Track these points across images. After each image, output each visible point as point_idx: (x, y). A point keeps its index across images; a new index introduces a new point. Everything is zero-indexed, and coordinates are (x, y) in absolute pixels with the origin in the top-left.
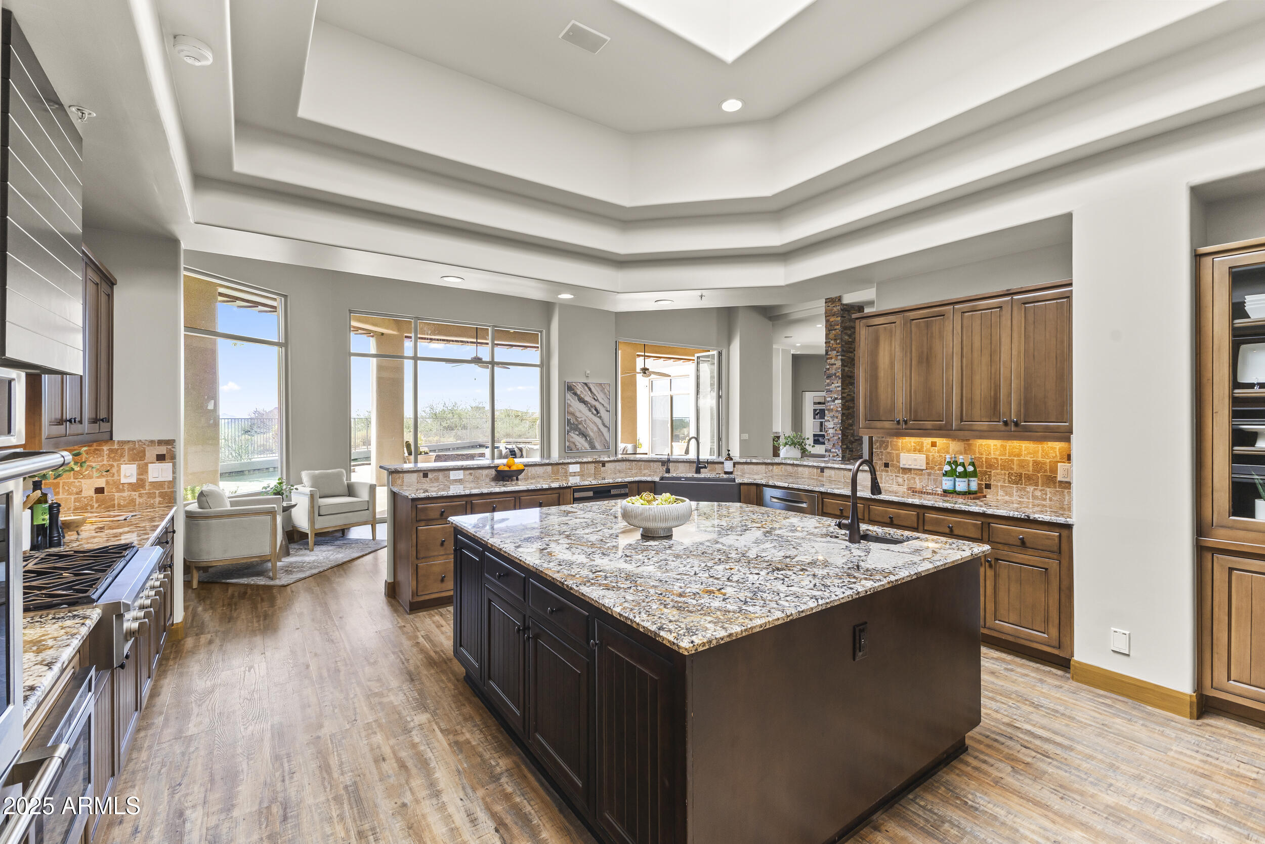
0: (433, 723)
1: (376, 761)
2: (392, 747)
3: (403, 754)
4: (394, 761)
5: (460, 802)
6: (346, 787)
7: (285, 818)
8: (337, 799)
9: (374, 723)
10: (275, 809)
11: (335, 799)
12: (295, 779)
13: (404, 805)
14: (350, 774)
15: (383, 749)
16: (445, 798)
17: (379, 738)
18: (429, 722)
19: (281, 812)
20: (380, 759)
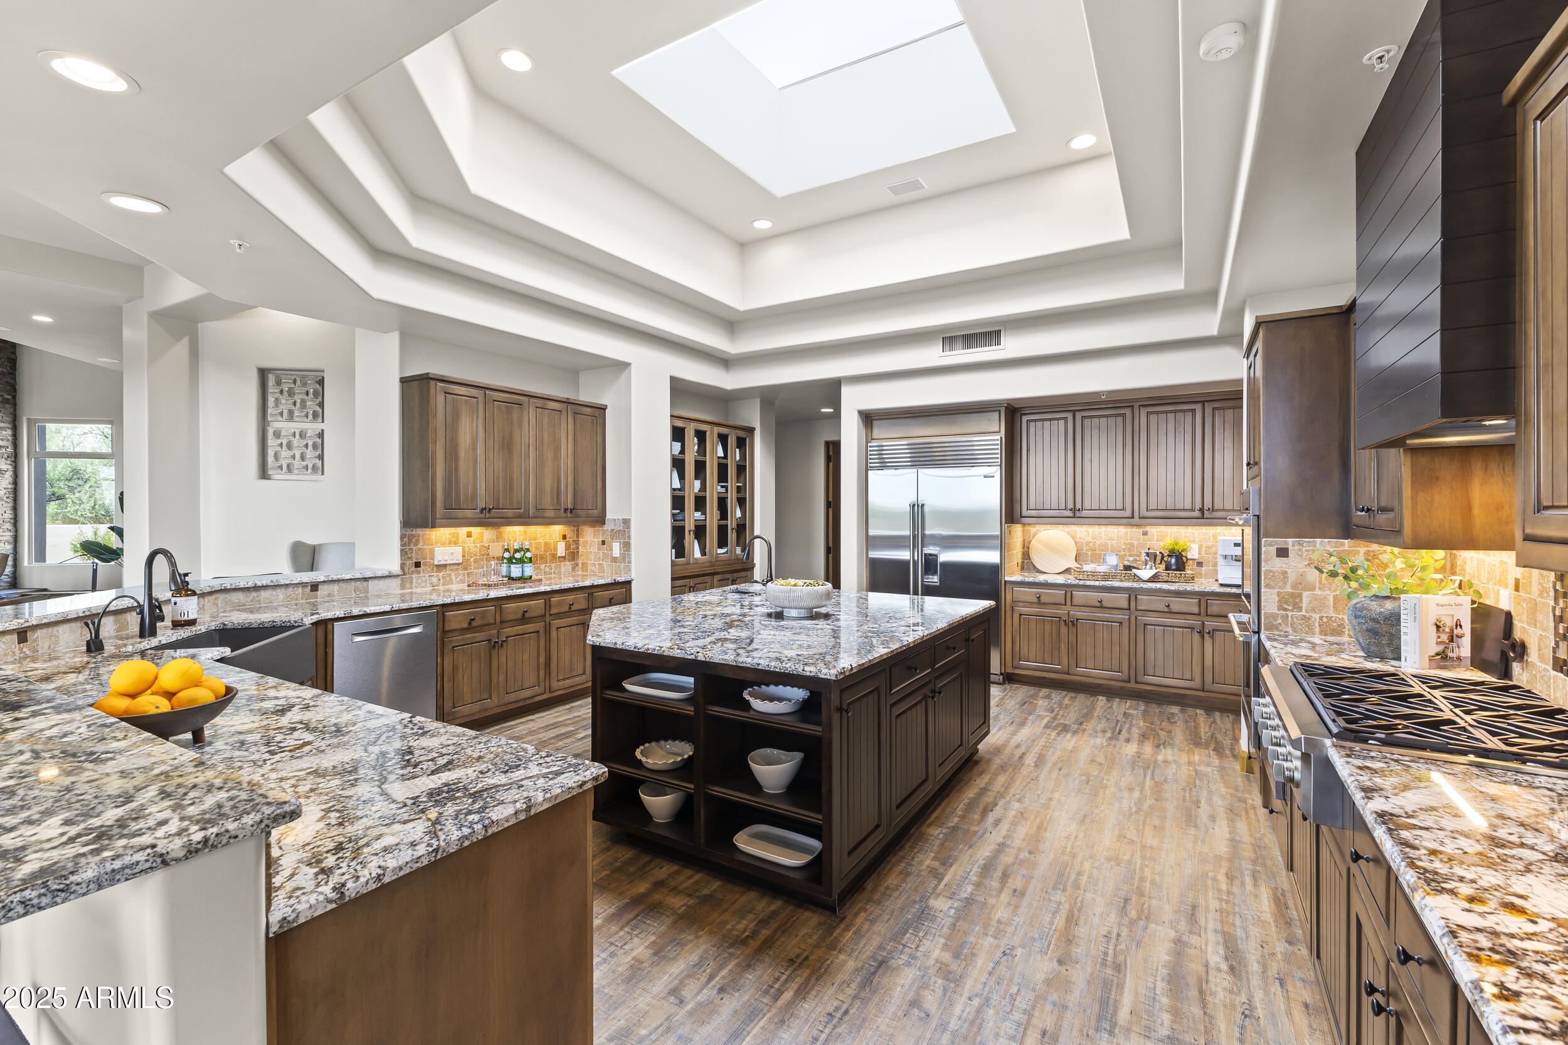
0: (938, 891)
1: (1023, 894)
2: (998, 895)
3: (995, 884)
4: (1008, 884)
5: (993, 832)
6: (1064, 890)
7: (1126, 900)
8: (1077, 886)
9: (990, 933)
10: (1133, 914)
11: (1078, 888)
12: (1106, 929)
13: (1030, 853)
14: (1053, 898)
15: (1007, 900)
16: (1000, 840)
17: (1001, 913)
18: (939, 895)
19: (1129, 908)
20: (1018, 894)
